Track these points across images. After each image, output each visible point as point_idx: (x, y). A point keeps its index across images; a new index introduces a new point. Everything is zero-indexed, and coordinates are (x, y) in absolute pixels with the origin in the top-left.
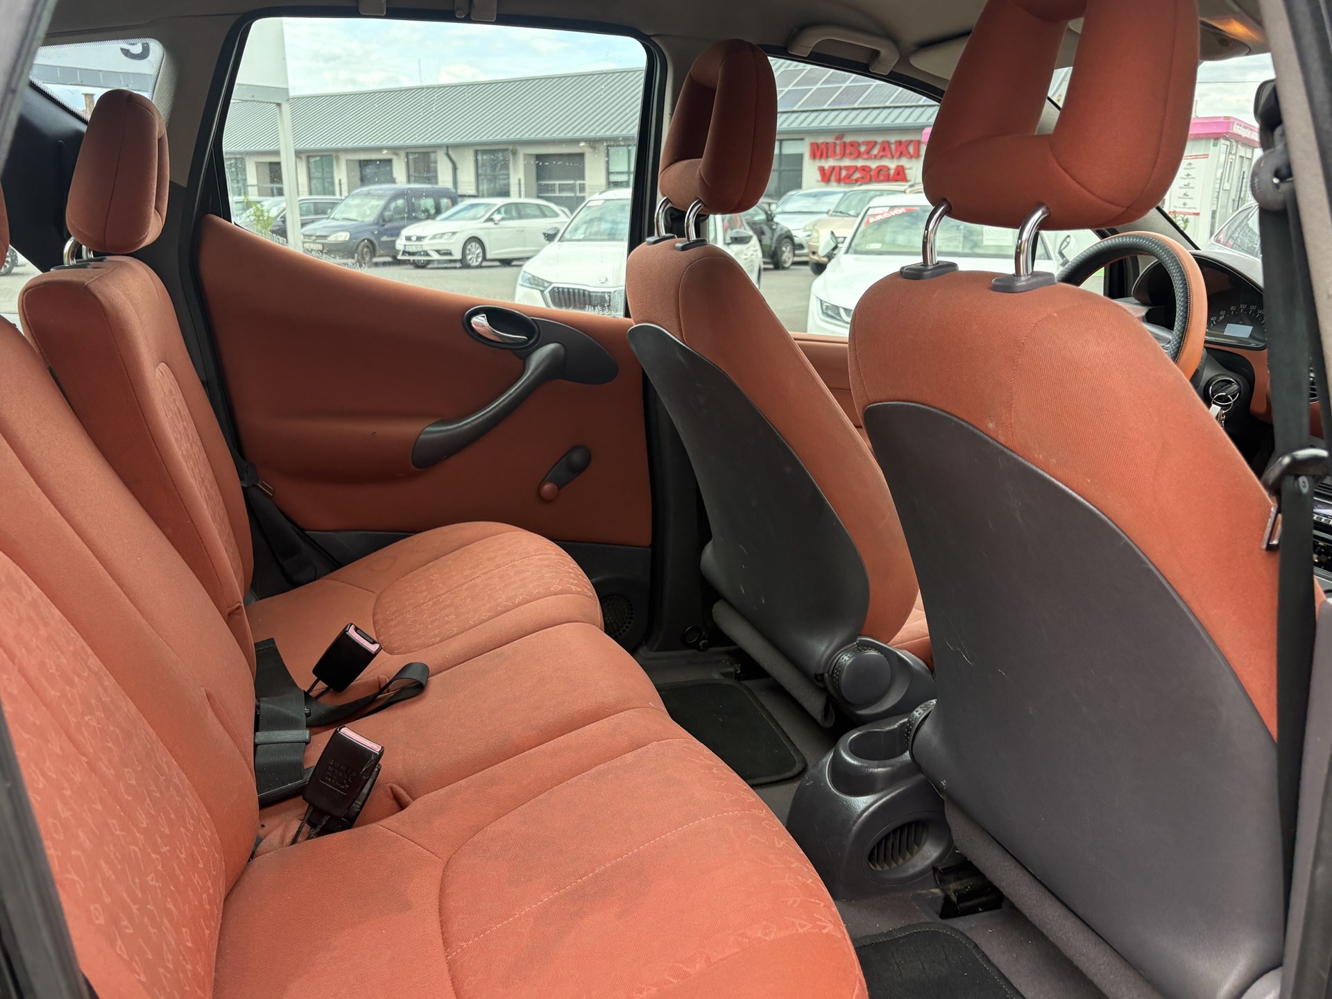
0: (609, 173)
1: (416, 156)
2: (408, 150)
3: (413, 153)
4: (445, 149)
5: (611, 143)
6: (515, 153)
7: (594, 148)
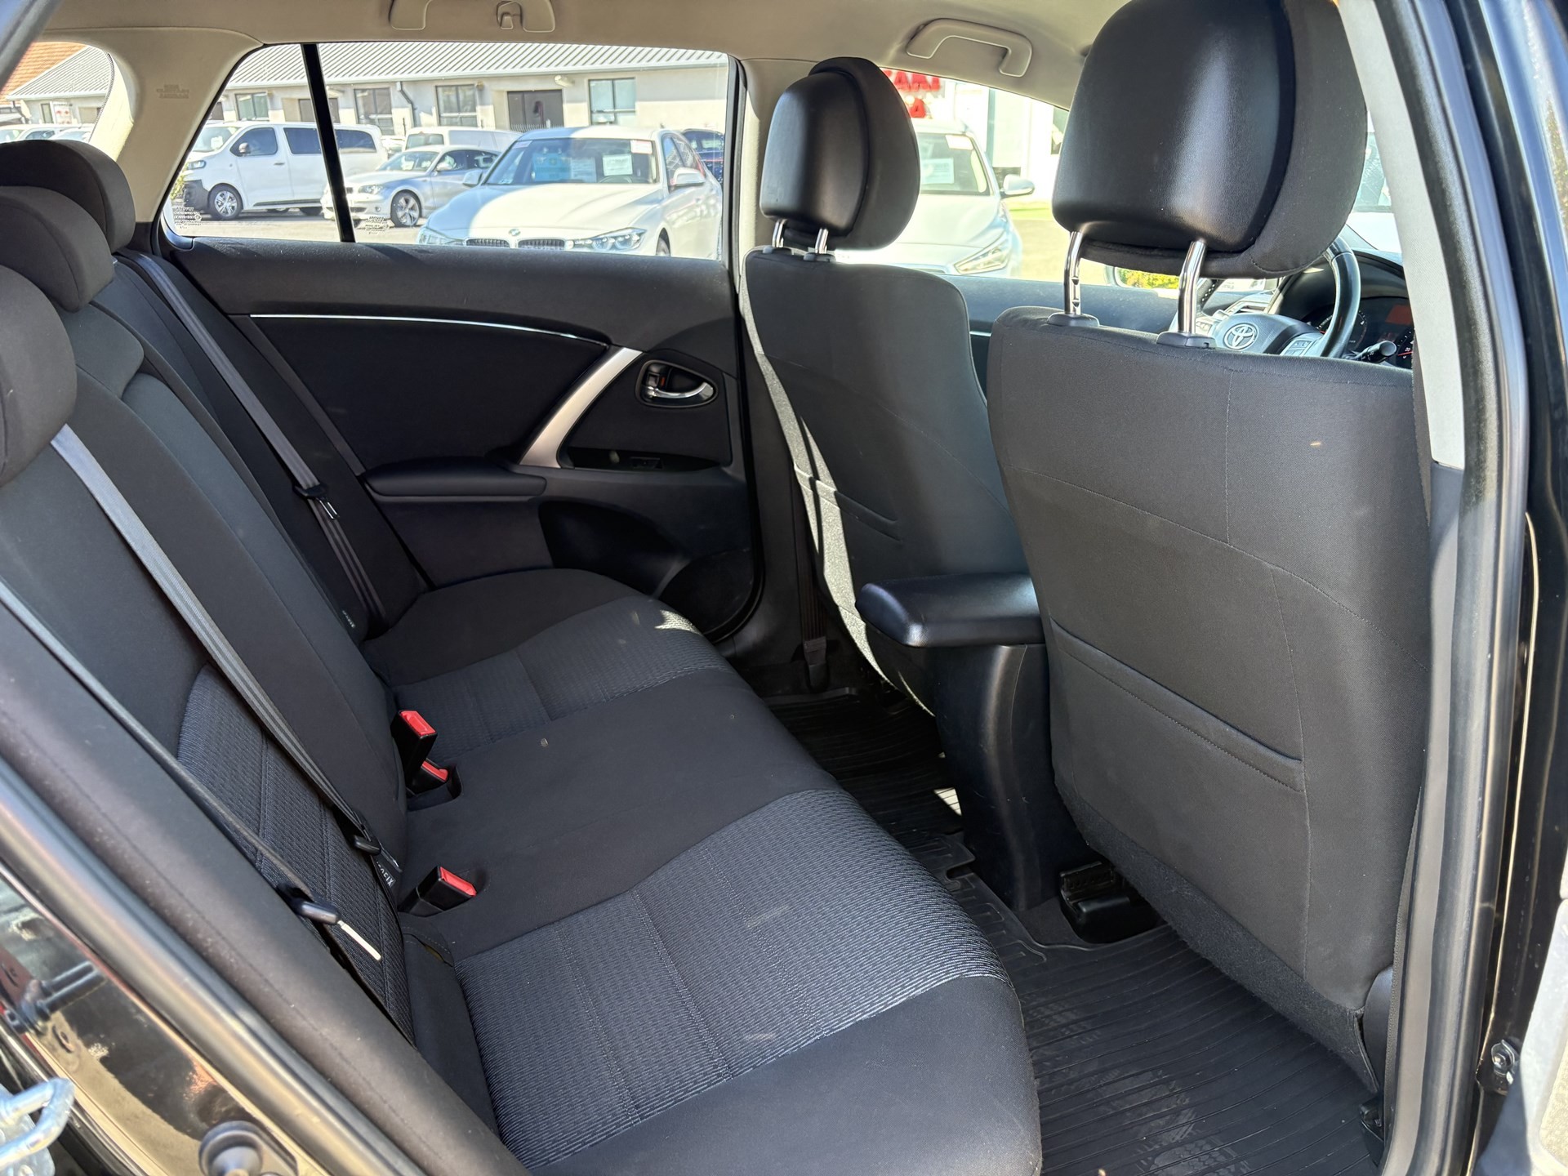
0: (592, 112)
1: (366, 94)
2: (357, 87)
3: (363, 90)
4: (398, 84)
5: (592, 77)
6: (481, 89)
7: (573, 82)
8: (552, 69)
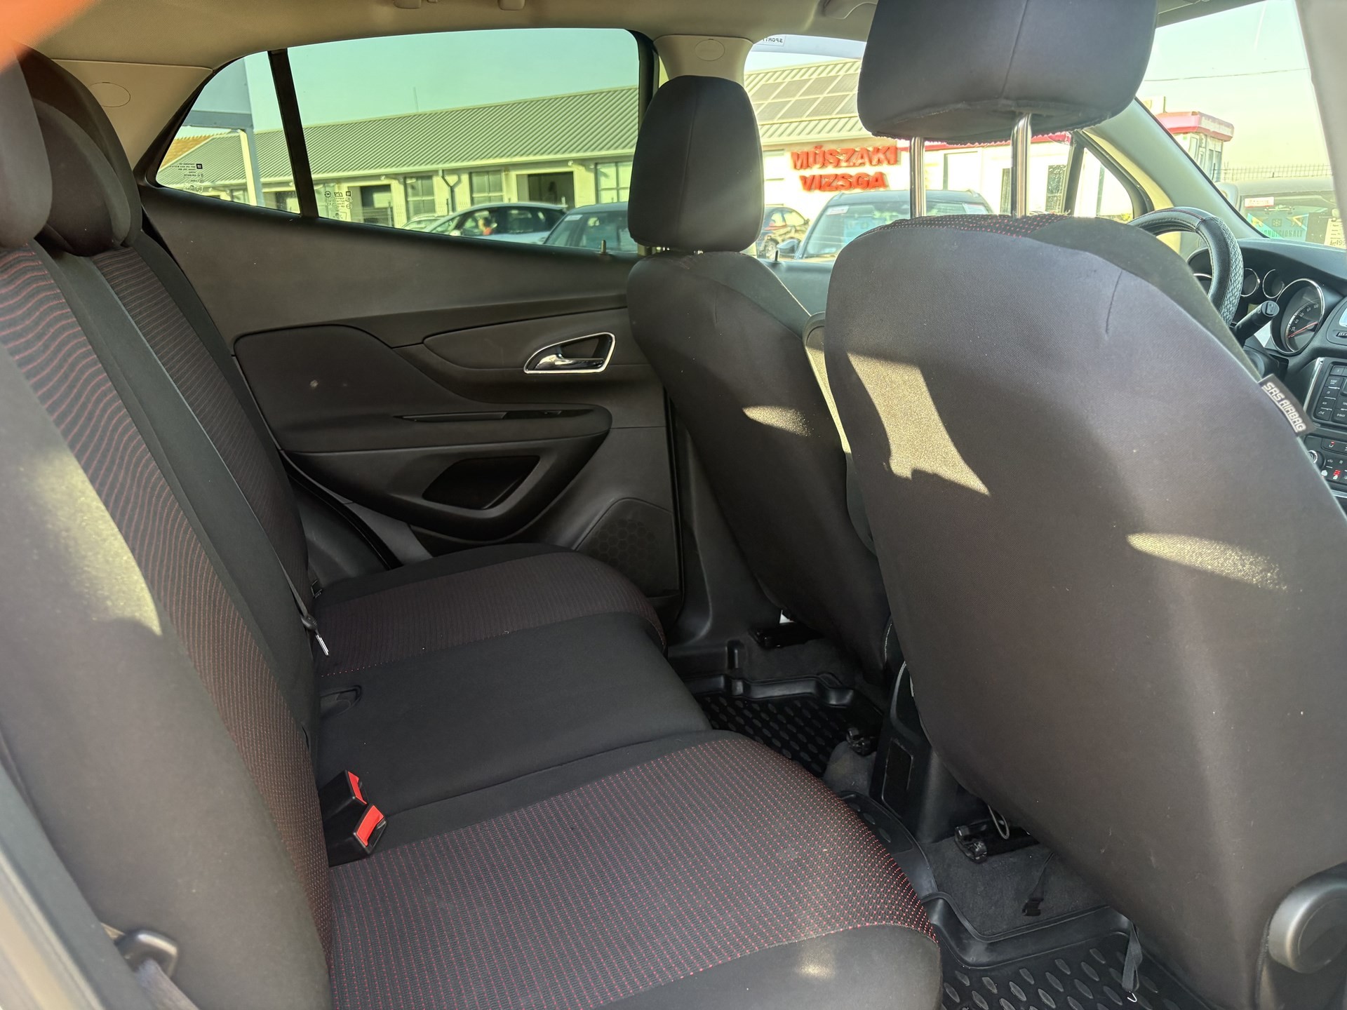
0: (597, 189)
1: (414, 180)
2: (406, 176)
3: (410, 177)
4: (441, 173)
5: (599, 161)
6: (507, 174)
7: (582, 167)
8: (566, 156)
